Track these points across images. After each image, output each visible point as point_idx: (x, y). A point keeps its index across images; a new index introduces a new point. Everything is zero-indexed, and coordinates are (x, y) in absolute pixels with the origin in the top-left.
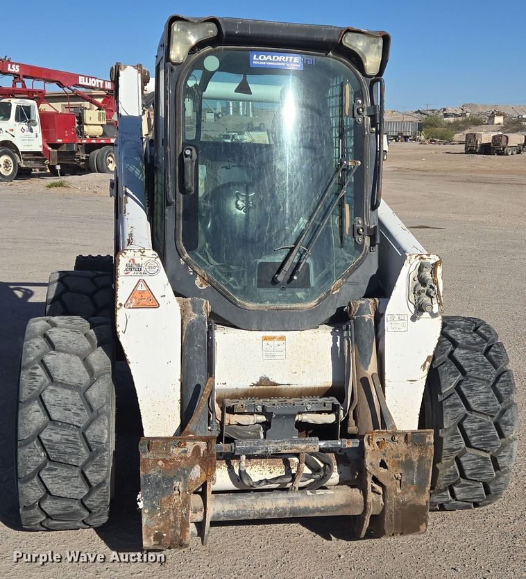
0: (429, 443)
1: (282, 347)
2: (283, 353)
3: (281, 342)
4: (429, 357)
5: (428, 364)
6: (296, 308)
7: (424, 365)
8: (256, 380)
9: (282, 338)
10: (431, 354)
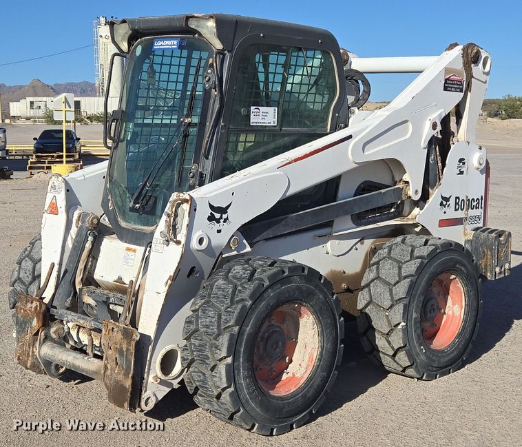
0: (134, 340)
1: (133, 257)
2: (132, 262)
3: (134, 253)
4: (170, 276)
5: (170, 282)
6: (143, 230)
7: (167, 283)
8: (116, 278)
9: (135, 251)
10: (172, 275)
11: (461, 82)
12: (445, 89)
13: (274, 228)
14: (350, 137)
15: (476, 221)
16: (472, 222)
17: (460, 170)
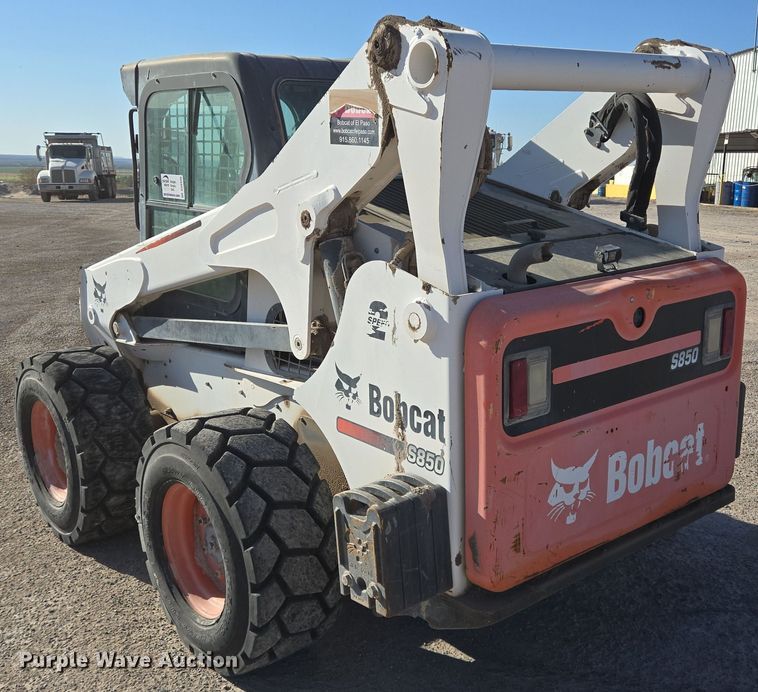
11: (370, 120)
12: (334, 139)
14: (199, 224)
15: (430, 464)
16: (418, 462)
17: (375, 328)
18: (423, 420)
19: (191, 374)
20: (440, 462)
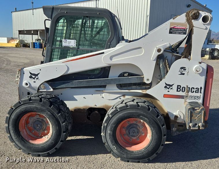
11: (184, 29)
12: (170, 33)
13: (66, 84)
14: (103, 53)
15: (196, 98)
16: (192, 99)
17: (181, 73)
18: (195, 90)
19: (74, 96)
20: (199, 98)
